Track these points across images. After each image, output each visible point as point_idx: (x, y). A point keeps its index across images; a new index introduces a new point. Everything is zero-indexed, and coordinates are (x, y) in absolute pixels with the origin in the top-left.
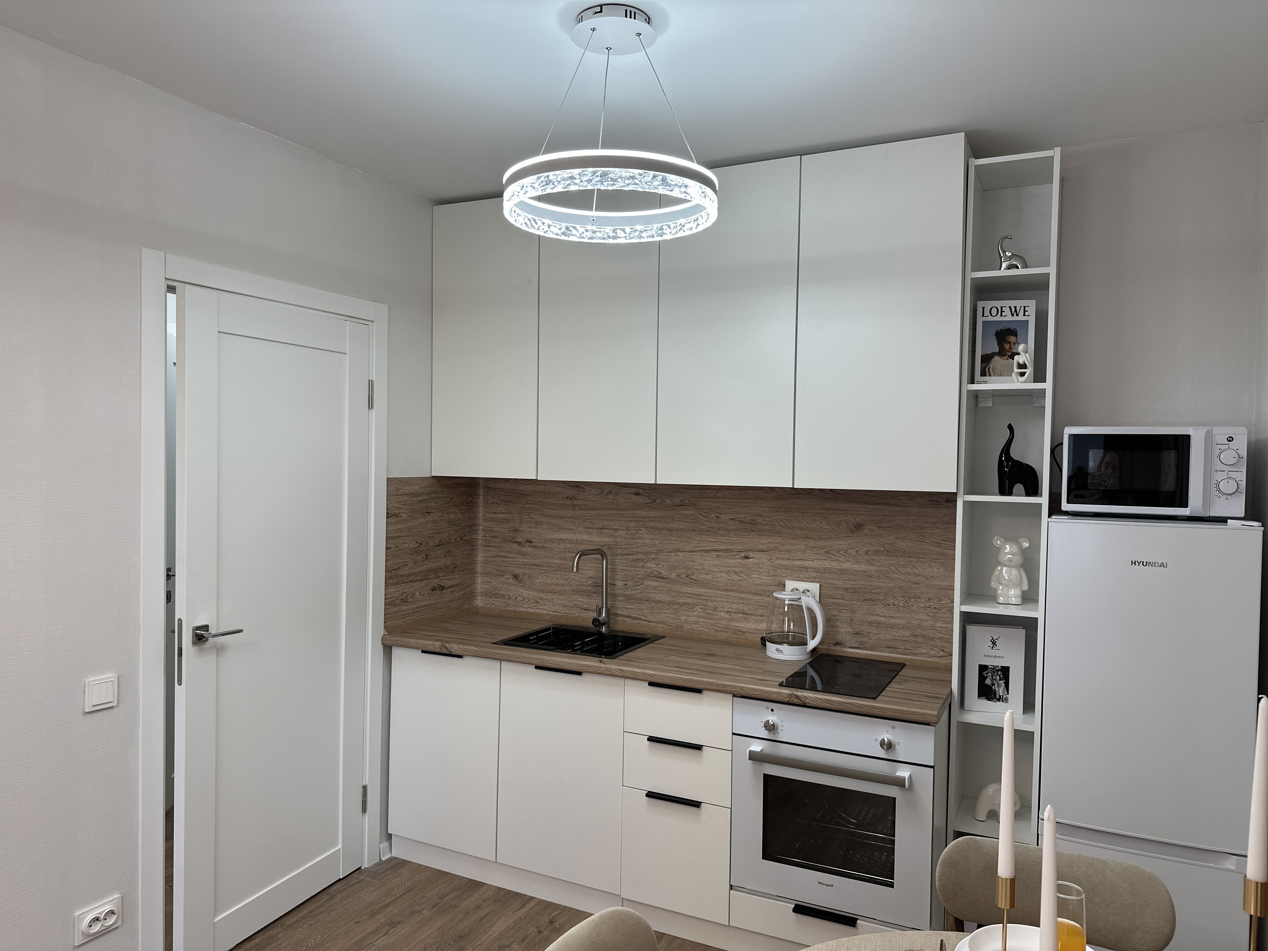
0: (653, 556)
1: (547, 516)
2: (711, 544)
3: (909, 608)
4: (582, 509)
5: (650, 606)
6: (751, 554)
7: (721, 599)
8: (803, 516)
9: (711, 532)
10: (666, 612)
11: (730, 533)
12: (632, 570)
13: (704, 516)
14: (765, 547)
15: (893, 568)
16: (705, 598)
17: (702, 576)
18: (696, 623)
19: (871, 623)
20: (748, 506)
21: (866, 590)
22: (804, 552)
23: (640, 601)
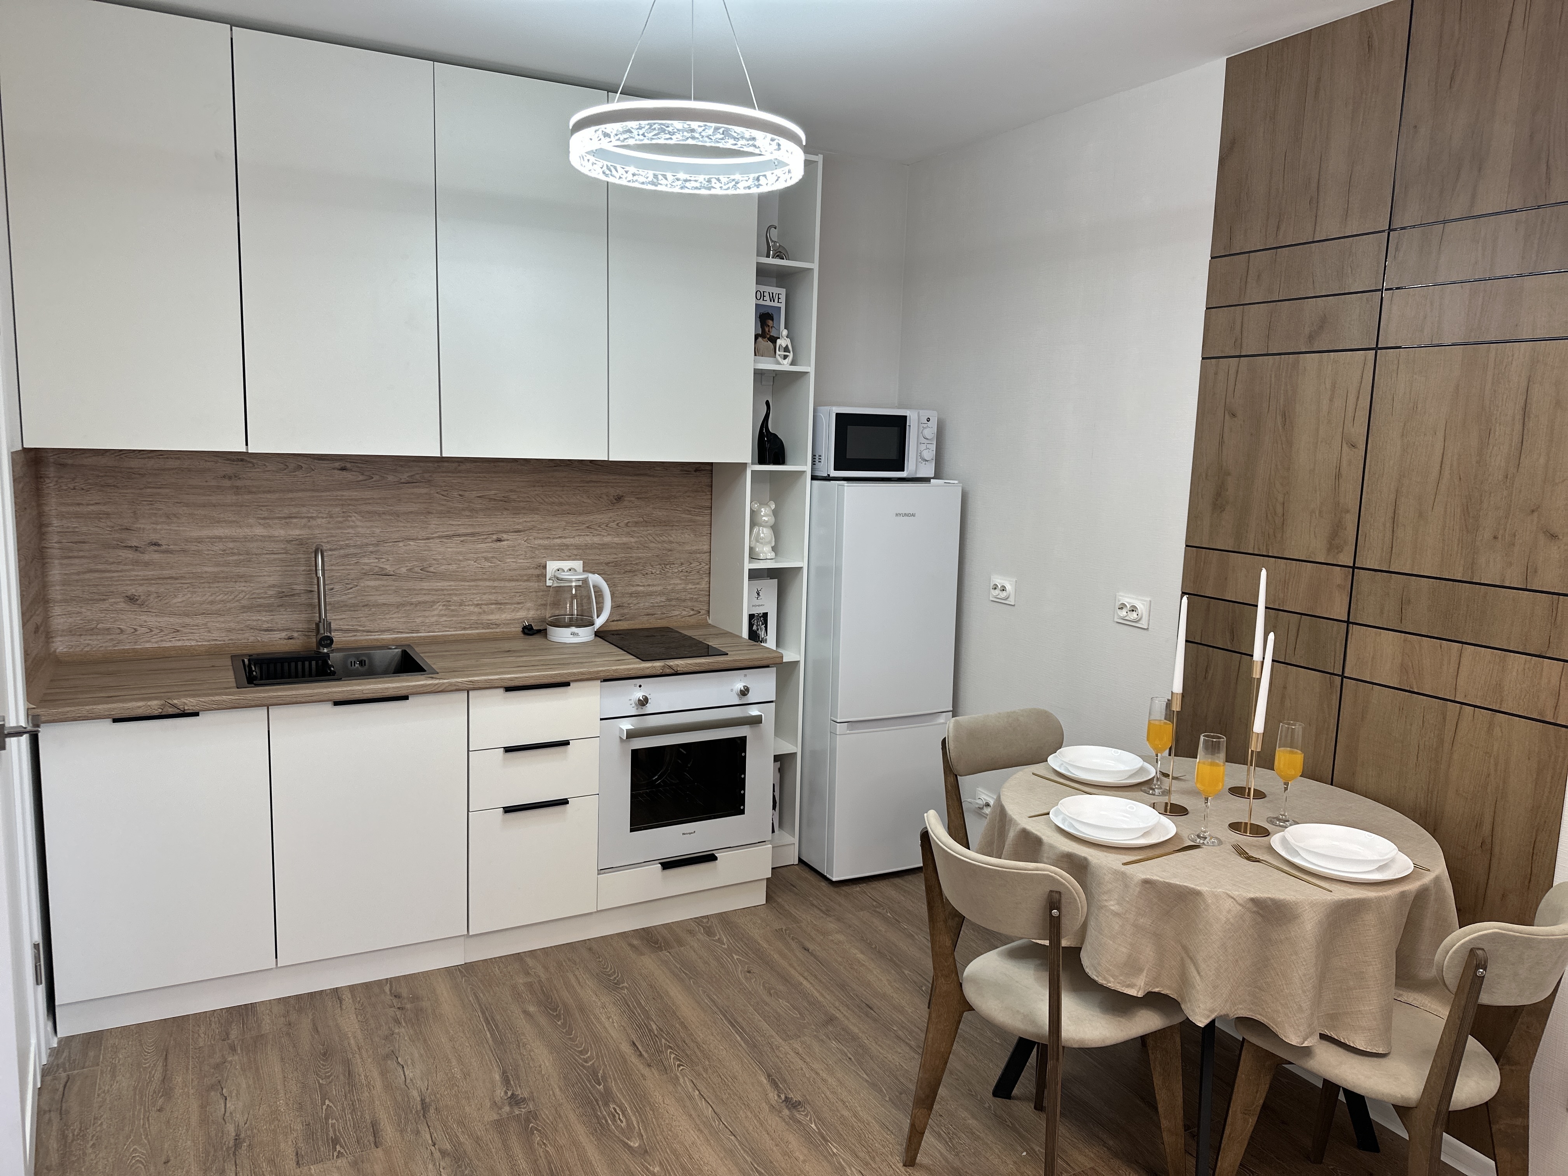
0: (371, 549)
1: (187, 505)
2: (454, 528)
3: (665, 574)
4: (250, 492)
5: (370, 612)
6: (505, 536)
7: (469, 592)
8: (563, 491)
9: (453, 513)
10: (393, 616)
11: (477, 513)
12: (339, 570)
13: (443, 495)
14: (520, 527)
15: (650, 538)
16: (449, 592)
17: (443, 567)
18: (438, 623)
20: (499, 481)
21: (627, 562)
22: (564, 529)
23: (354, 607)
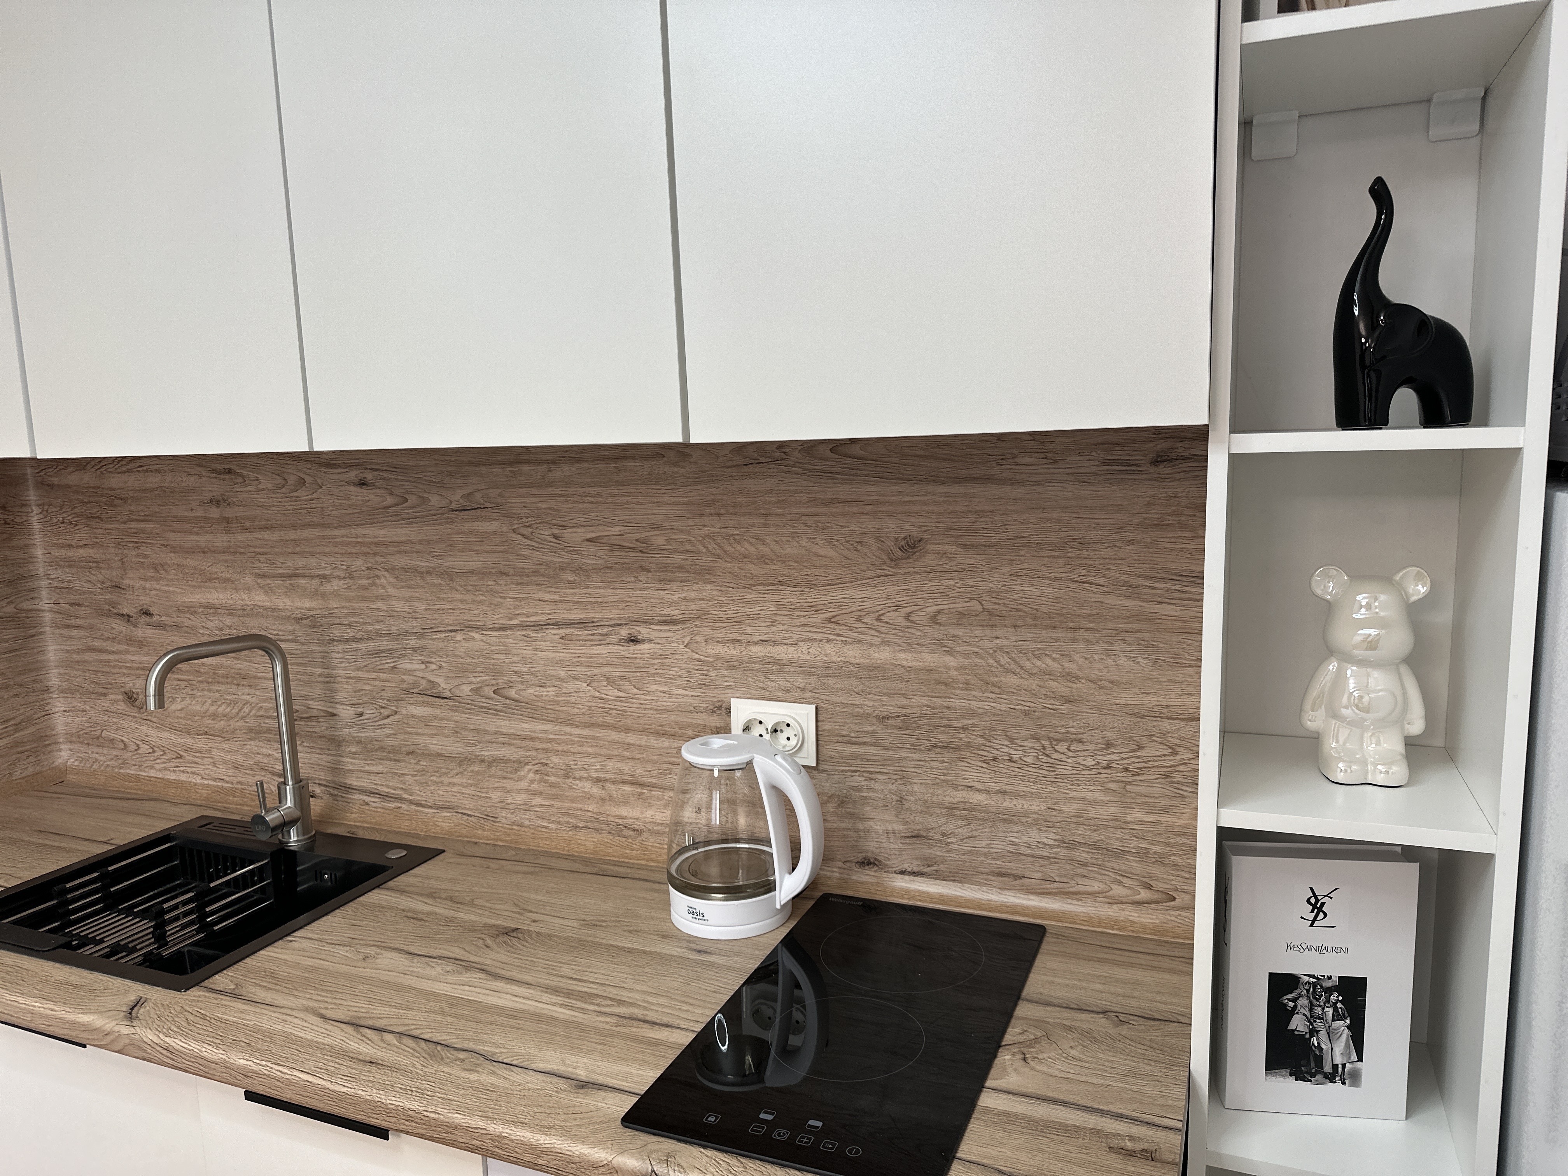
0: (414, 642)
1: (174, 550)
2: (548, 608)
3: (1052, 767)
4: (245, 529)
5: (418, 767)
6: (644, 632)
7: (580, 749)
8: (766, 525)
9: (543, 576)
10: (455, 780)
11: (588, 576)
12: (369, 679)
13: (523, 536)
14: (676, 612)
15: (1004, 660)
16: (544, 746)
17: (531, 691)
18: (527, 808)
19: (951, 809)
20: (628, 503)
21: (936, 721)
22: (773, 623)
23: (394, 754)
